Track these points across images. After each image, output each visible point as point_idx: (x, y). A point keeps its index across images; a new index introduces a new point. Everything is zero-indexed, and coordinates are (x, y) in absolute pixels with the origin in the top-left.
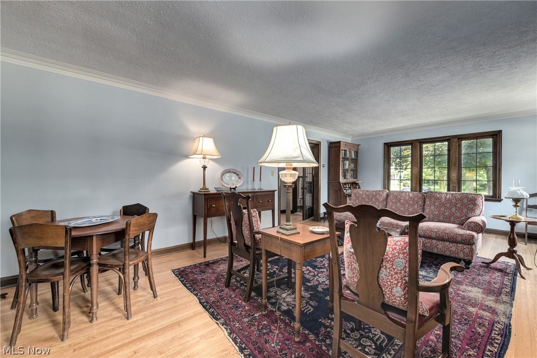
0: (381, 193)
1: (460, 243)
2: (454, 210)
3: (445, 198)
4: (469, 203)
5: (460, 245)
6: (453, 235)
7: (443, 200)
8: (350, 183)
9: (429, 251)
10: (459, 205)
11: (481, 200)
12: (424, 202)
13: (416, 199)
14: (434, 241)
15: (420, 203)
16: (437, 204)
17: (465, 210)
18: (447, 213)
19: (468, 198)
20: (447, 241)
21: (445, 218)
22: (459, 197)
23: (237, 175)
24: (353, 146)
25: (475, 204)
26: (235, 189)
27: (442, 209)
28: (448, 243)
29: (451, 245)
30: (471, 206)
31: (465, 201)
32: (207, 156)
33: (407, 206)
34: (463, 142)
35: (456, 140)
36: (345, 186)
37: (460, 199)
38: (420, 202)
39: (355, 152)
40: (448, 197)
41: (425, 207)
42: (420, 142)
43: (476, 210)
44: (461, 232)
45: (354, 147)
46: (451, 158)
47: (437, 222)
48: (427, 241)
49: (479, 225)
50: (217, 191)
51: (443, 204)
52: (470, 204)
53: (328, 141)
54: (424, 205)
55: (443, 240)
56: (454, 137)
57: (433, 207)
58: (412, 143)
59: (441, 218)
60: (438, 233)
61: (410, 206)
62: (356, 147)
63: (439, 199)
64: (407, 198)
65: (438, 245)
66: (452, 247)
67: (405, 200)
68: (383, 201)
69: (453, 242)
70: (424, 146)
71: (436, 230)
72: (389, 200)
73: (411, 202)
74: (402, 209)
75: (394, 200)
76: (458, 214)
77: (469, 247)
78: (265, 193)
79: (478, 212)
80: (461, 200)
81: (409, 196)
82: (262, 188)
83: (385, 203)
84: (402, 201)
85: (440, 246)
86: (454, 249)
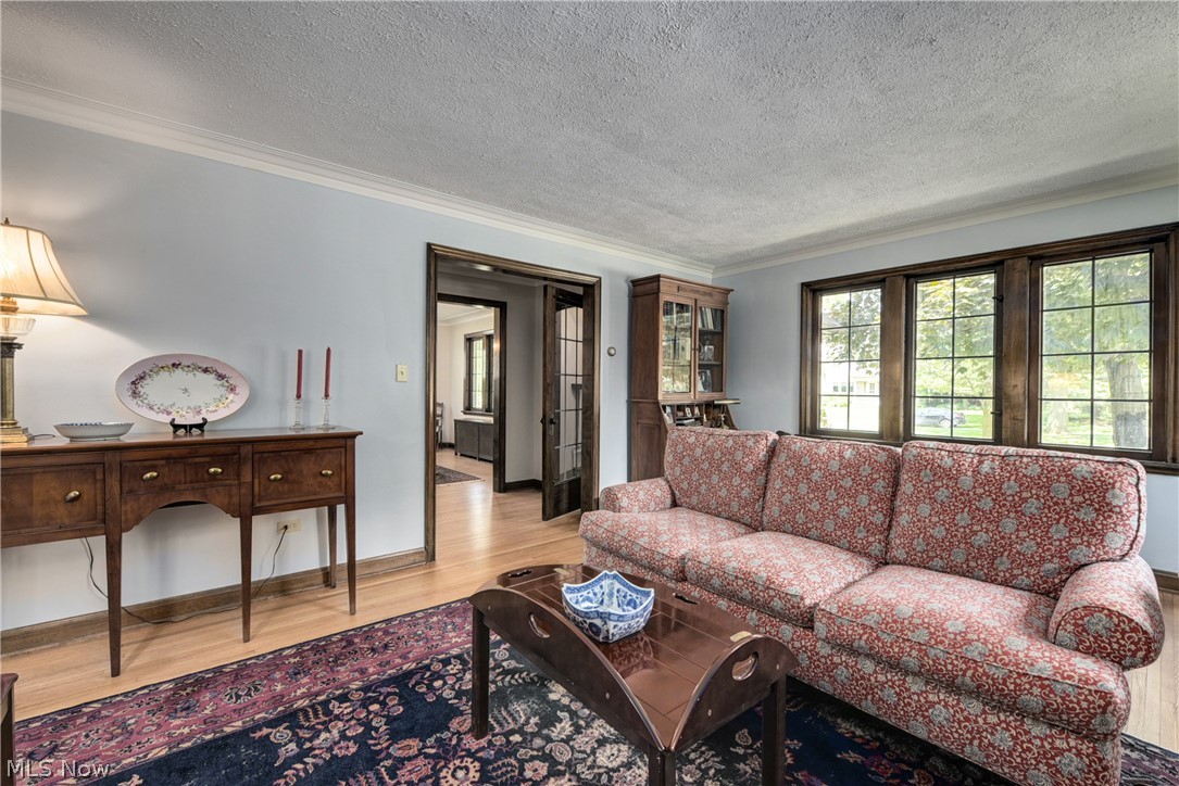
0: (750, 443)
1: (1035, 719)
2: (1009, 525)
3: (976, 472)
4: (1078, 499)
5: (1038, 730)
6: (999, 674)
7: (967, 481)
8: (699, 406)
9: (892, 721)
10: (1032, 507)
11: (1132, 491)
12: (896, 484)
13: (866, 470)
14: (915, 685)
15: (880, 486)
16: (942, 494)
17: (1059, 532)
18: (981, 539)
19: (1070, 478)
20: (976, 693)
21: (976, 559)
22: (1035, 470)
23: (221, 377)
24: (705, 294)
25: (1105, 508)
26: (200, 427)
27: (963, 519)
28: (974, 707)
29: (992, 719)
30: (1087, 515)
31: (1061, 489)
32: (21, 303)
33: (831, 495)
34: (1045, 268)
35: (1022, 263)
36: (680, 414)
37: (1035, 482)
38: (881, 483)
39: (714, 311)
40: (986, 467)
41: (898, 503)
42: (908, 277)
43: (1111, 534)
44: (1045, 659)
45: (710, 295)
46: (1005, 325)
47: (943, 571)
48: (881, 678)
49: (1137, 628)
50: (73, 438)
51: (964, 500)
52: (1080, 505)
53: (629, 277)
54: (894, 495)
55: (952, 686)
56: (1017, 253)
57: (925, 509)
58: (883, 280)
59: (959, 556)
60: (932, 652)
61: (843, 497)
62: (718, 297)
63: (950, 476)
64: (835, 465)
65: (932, 705)
66: (994, 727)
67: (828, 474)
68: (756, 471)
69: (999, 707)
70: (921, 287)
71: (922, 636)
72: (774, 472)
73: (848, 483)
74: (815, 506)
75: (791, 472)
76: (1029, 547)
77: (1085, 747)
78: (270, 447)
79: (1116, 542)
80: (1043, 483)
81: (842, 457)
82: (331, 423)
83: (761, 479)
84: (816, 476)
85: (940, 714)
86: (1004, 740)
